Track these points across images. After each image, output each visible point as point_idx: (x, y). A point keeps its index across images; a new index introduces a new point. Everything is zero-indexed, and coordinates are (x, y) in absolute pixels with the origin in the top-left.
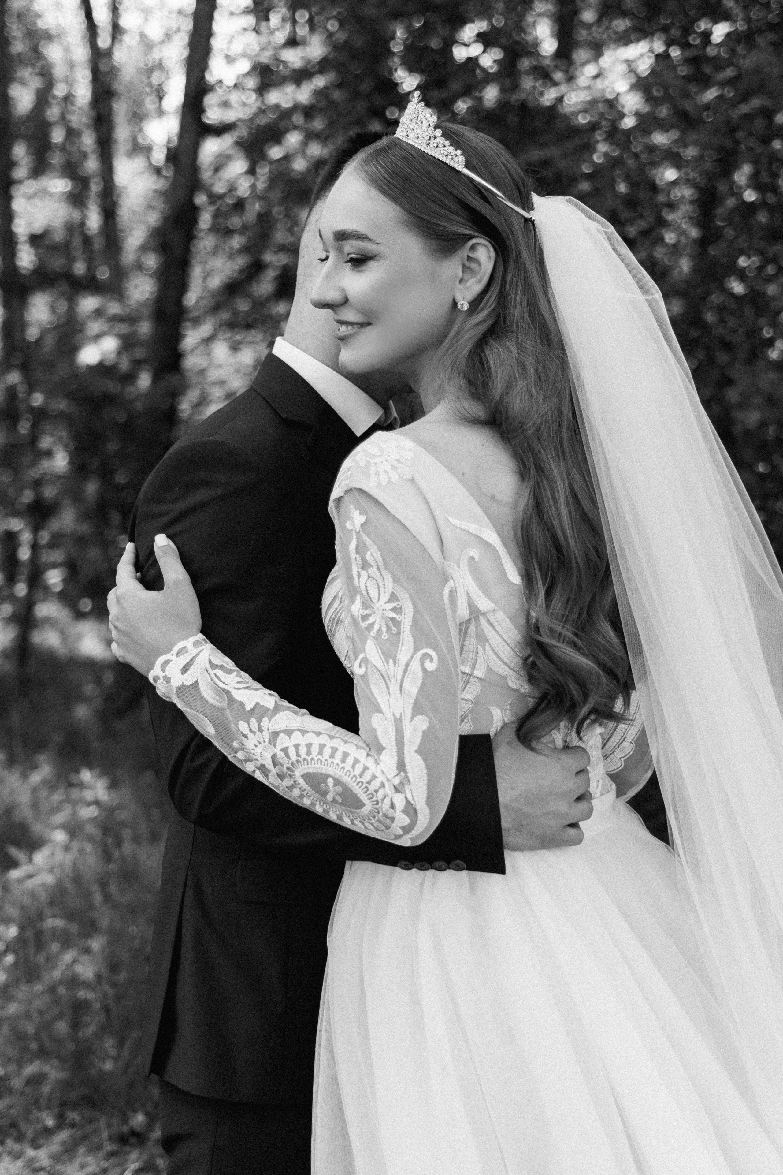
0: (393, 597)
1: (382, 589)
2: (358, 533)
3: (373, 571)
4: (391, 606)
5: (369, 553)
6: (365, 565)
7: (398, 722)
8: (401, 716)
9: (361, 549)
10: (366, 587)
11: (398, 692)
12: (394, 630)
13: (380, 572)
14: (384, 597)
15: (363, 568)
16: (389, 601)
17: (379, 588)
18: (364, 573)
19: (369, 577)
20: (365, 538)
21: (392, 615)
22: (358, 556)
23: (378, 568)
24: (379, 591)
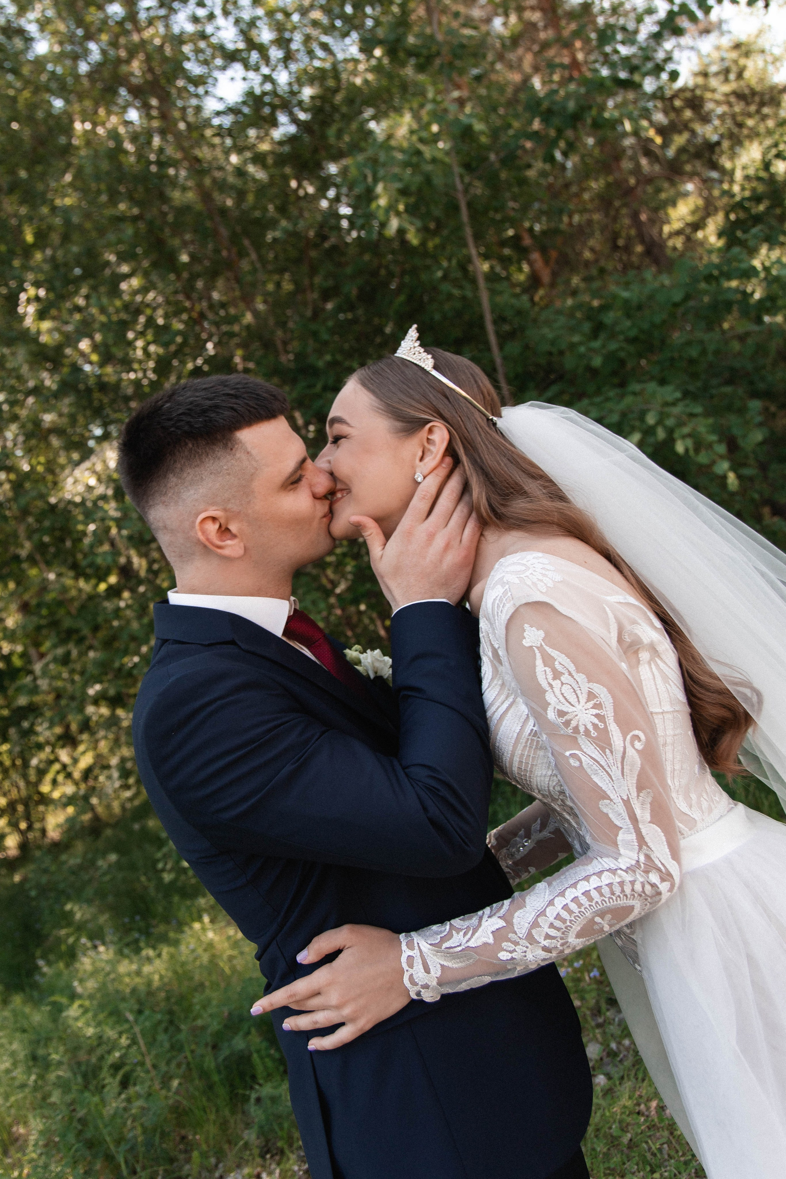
0: (591, 696)
1: (578, 692)
2: (539, 648)
3: (565, 678)
4: (591, 704)
5: (557, 663)
6: (557, 675)
7: (627, 803)
8: (628, 798)
9: (548, 661)
10: (562, 694)
11: (621, 777)
12: (601, 725)
13: (573, 677)
14: (583, 698)
15: (554, 679)
16: (588, 700)
17: (575, 691)
18: (556, 684)
19: (562, 684)
20: (549, 650)
21: (595, 711)
22: (546, 668)
23: (570, 674)
24: (576, 694)
